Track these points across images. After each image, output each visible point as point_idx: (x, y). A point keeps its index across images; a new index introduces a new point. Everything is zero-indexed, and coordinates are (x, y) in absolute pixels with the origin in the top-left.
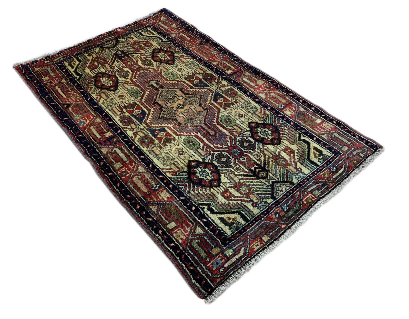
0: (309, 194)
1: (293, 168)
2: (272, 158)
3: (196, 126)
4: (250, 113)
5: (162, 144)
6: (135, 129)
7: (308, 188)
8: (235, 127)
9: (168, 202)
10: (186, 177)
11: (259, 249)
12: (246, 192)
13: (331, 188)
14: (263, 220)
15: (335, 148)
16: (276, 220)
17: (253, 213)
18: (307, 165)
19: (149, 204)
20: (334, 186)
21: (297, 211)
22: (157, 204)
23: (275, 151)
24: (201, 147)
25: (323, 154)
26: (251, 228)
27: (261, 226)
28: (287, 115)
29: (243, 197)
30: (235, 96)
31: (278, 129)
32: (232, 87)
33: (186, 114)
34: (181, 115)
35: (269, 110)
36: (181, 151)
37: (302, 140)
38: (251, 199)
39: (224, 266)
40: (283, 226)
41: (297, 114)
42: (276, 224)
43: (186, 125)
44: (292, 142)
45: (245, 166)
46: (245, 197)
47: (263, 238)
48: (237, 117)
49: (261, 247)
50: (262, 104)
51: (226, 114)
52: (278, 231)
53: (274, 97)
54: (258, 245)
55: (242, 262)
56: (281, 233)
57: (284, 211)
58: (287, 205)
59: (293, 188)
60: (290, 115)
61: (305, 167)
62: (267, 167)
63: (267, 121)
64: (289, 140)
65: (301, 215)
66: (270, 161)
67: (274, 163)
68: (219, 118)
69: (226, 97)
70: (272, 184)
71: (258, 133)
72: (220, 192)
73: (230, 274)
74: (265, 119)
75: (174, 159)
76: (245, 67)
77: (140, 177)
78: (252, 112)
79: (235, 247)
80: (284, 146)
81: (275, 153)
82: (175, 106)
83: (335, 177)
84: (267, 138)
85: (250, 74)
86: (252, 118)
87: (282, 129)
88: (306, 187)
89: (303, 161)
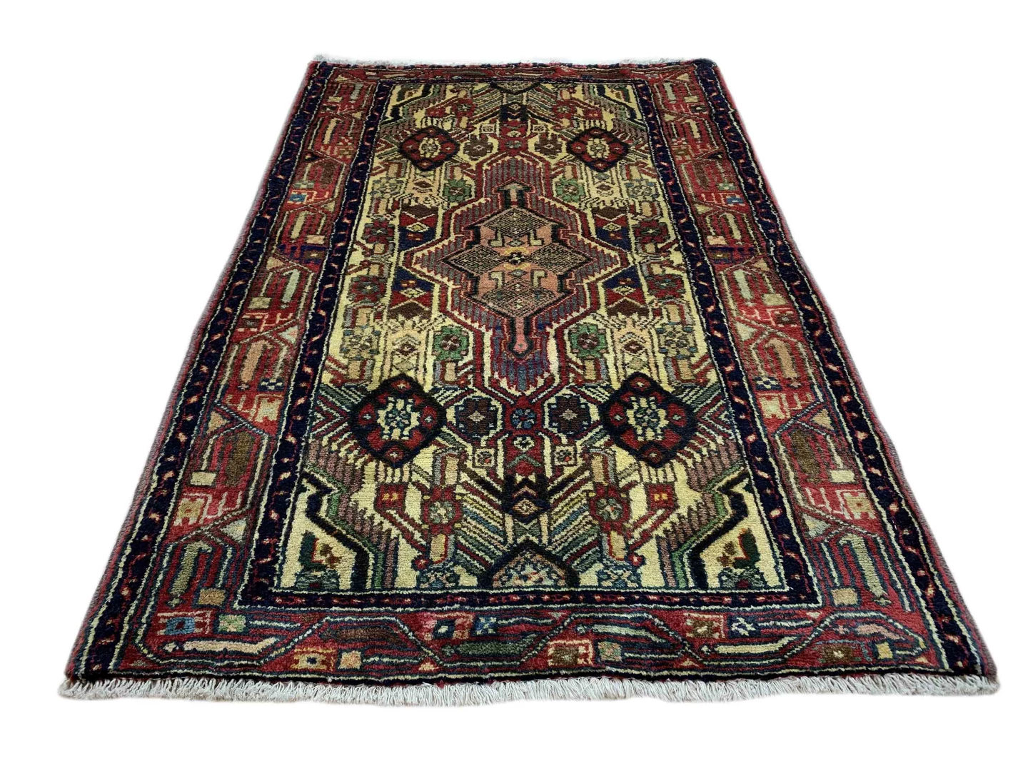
0: (587, 638)
1: (623, 545)
2: (597, 486)
3: (504, 315)
4: (666, 353)
5: (389, 311)
6: (375, 256)
7: (604, 621)
8: (590, 365)
9: (255, 429)
10: (353, 403)
11: (305, 671)
12: (437, 521)
13: (674, 673)
14: (395, 614)
15: (811, 573)
16: (428, 637)
17: (394, 579)
18: (673, 564)
19: (219, 407)
20: (693, 673)
21: (509, 657)
22: (232, 419)
23: (622, 475)
24: (460, 364)
25: (755, 568)
26: (346, 609)
27: (374, 625)
28: (759, 410)
29: (417, 527)
30: (668, 298)
31: (696, 430)
32: (685, 275)
33: (508, 279)
34: (498, 276)
35: (723, 372)
36: (410, 346)
37: (729, 493)
38: (429, 543)
39: (184, 642)
40: (428, 667)
41: (794, 424)
42: (418, 647)
43: (484, 301)
44: (699, 480)
45: (506, 462)
46: (422, 532)
47: (345, 655)
48: (619, 347)
49: (313, 672)
50: (721, 350)
51: (601, 326)
52: (401, 669)
53: (777, 349)
54: (313, 661)
55: (230, 666)
56: (401, 678)
57: (473, 628)
58: (500, 622)
59: (563, 593)
60: (767, 415)
61: (662, 566)
62: (557, 496)
63: (687, 395)
64: (693, 473)
65: (503, 675)
66: (583, 488)
67: (589, 499)
68: (574, 326)
69: (645, 289)
70: (521, 544)
71: (632, 407)
72: (381, 479)
73: (172, 671)
74: (686, 388)
75: (378, 353)
76: (772, 249)
77: (270, 347)
78: (672, 353)
79: (258, 623)
80: (665, 477)
81: (616, 478)
82: (507, 252)
83: (722, 649)
84: (640, 432)
85: (768, 269)
86: (657, 367)
87: (708, 435)
88: (600, 615)
89: (675, 546)
